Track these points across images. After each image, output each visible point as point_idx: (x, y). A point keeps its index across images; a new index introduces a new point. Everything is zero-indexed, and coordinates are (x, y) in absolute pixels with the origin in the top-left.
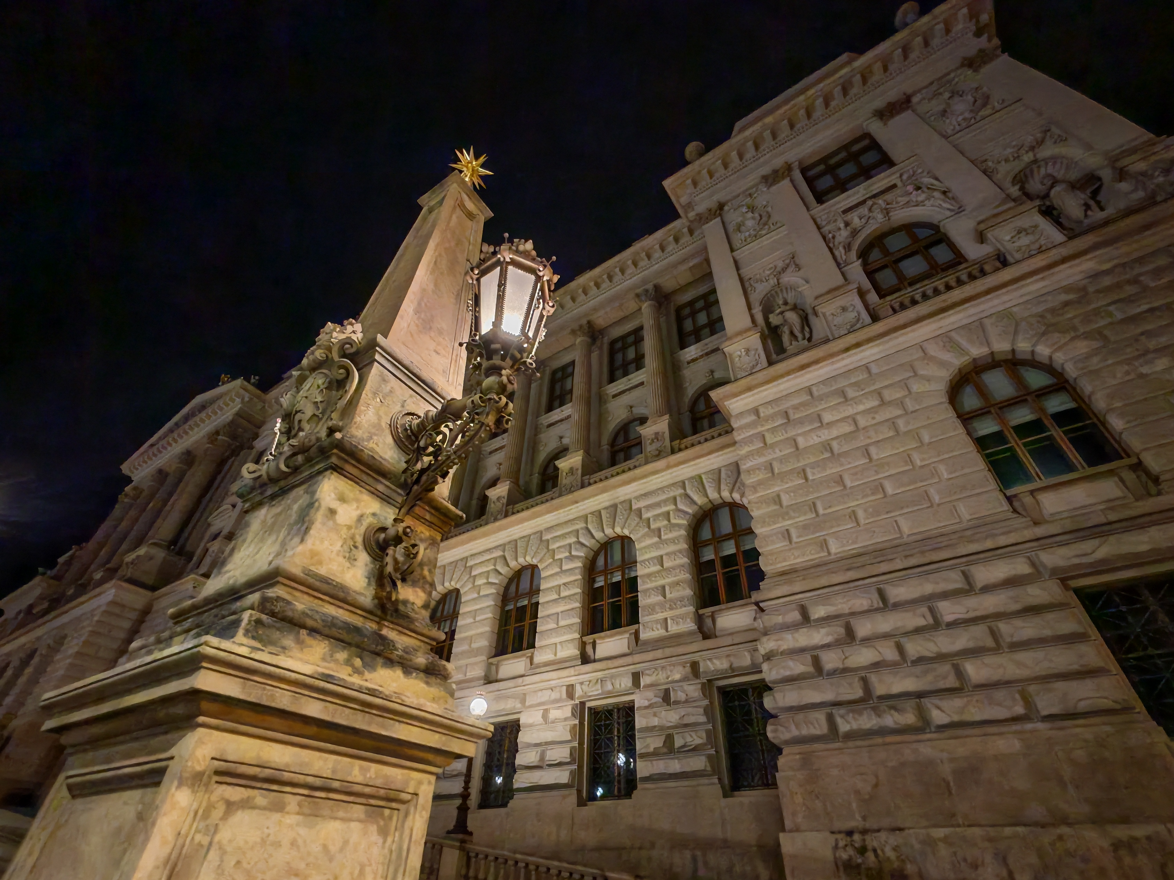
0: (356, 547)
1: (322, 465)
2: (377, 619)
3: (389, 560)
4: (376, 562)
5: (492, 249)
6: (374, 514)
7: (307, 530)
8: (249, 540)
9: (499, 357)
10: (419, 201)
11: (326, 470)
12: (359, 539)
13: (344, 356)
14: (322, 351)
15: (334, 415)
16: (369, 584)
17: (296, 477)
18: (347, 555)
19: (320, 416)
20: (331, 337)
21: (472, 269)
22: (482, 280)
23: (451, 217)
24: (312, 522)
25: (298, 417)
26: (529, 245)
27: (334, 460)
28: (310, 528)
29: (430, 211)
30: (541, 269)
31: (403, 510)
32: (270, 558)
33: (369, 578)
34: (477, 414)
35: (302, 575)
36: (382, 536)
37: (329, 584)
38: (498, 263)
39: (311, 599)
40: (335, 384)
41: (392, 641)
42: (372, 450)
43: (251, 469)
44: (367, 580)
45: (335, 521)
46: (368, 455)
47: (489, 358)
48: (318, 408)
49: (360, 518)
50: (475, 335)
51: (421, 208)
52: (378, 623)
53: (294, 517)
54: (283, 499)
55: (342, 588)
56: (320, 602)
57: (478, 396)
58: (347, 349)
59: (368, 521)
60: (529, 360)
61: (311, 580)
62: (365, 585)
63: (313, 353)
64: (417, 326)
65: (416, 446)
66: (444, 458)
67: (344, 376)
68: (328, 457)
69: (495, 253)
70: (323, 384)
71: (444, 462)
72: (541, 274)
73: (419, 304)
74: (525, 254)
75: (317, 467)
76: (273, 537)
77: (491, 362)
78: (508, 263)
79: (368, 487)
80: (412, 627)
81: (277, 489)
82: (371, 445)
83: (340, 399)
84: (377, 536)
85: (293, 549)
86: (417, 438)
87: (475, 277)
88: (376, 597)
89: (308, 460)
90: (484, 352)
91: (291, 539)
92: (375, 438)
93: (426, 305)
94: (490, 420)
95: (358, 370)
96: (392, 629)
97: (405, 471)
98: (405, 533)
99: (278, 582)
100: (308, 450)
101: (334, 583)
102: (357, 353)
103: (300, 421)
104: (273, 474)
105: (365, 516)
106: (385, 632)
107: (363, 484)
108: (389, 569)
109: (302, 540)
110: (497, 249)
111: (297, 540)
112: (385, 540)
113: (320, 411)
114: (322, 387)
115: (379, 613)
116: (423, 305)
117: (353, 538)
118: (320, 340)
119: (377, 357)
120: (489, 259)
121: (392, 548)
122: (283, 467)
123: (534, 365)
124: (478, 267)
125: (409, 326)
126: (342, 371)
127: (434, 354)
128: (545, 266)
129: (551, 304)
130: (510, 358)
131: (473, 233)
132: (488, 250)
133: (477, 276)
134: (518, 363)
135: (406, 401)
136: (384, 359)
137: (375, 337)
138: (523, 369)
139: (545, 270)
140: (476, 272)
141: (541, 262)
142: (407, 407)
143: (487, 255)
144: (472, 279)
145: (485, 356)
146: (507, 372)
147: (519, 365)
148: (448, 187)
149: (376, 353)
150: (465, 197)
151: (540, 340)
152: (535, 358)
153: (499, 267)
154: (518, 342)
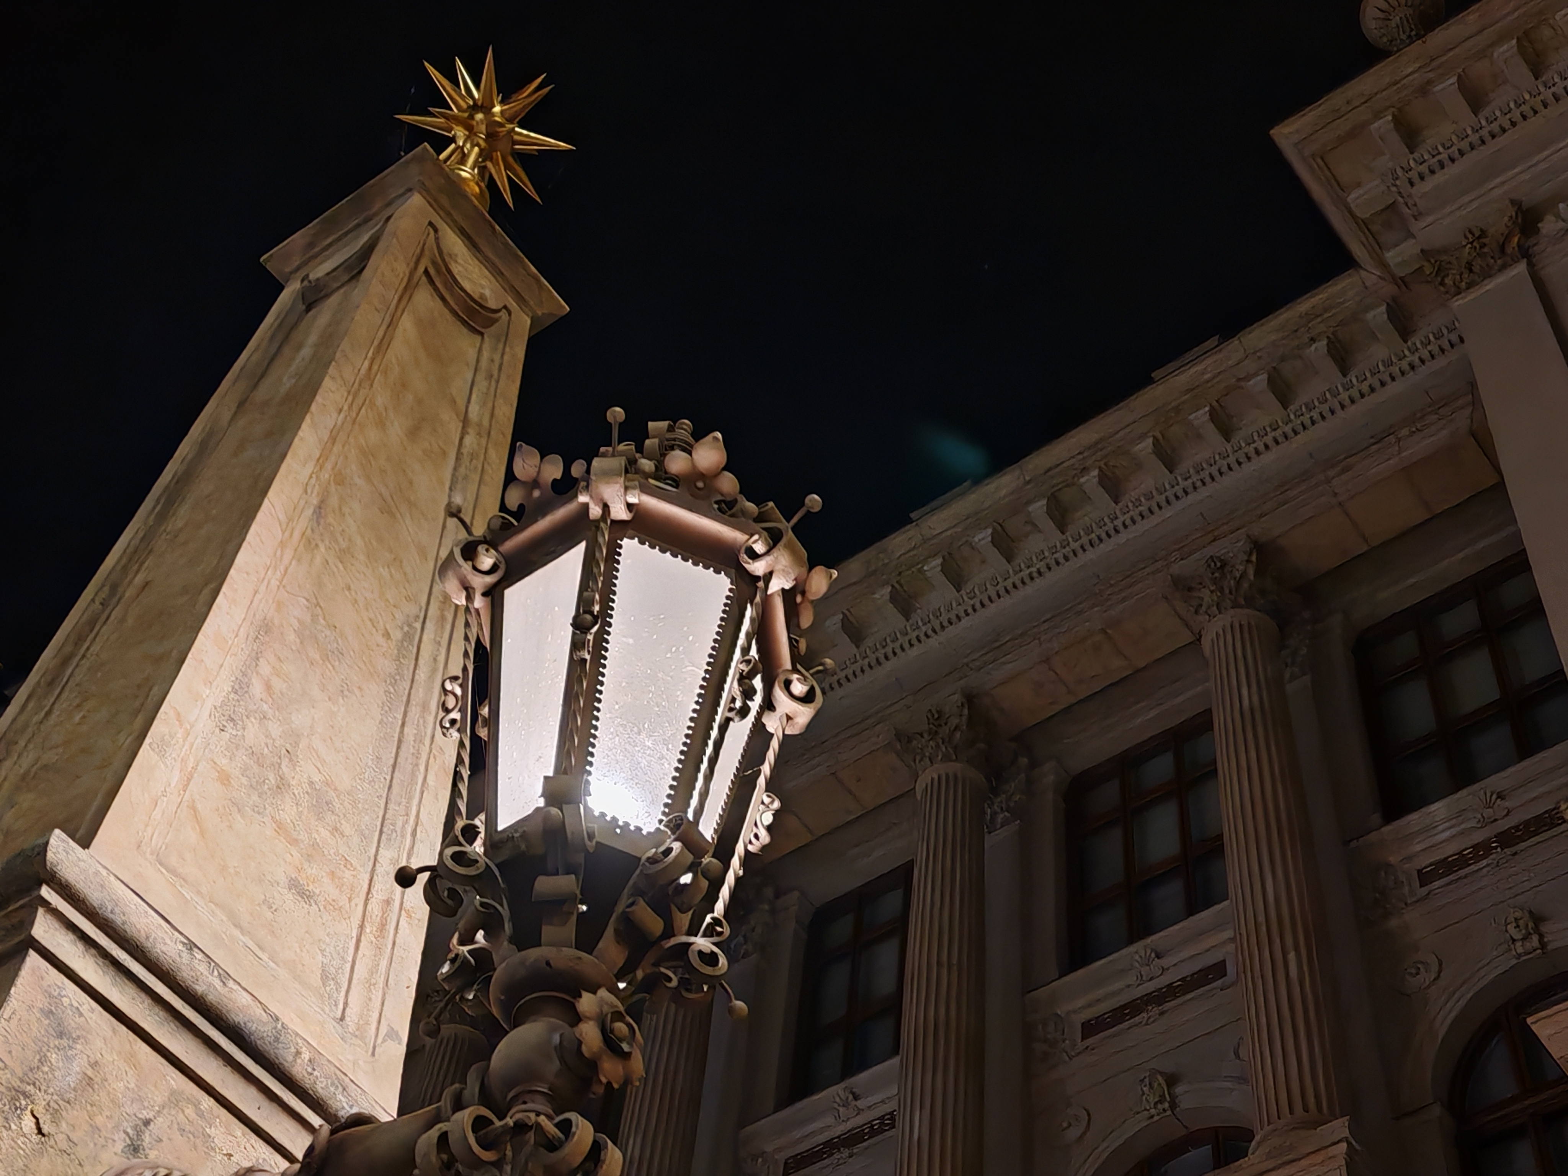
5: (553, 470)
9: (570, 930)
10: (271, 259)
21: (469, 552)
22: (512, 595)
23: (392, 324)
26: (711, 451)
30: (759, 548)
38: (579, 526)
50: (470, 833)
57: (466, 1116)
60: (702, 943)
64: (224, 779)
69: (566, 486)
72: (758, 568)
73: (240, 688)
74: (692, 489)
77: (533, 954)
78: (621, 528)
87: (480, 582)
90: (504, 911)
93: (268, 687)
110: (577, 469)
116: (257, 688)
120: (543, 508)
123: (723, 961)
124: (492, 541)
125: (188, 784)
127: (289, 897)
128: (774, 539)
129: (799, 688)
130: (616, 931)
131: (482, 384)
132: (539, 472)
133: (490, 580)
134: (651, 957)
135: (147, 1123)
136: (71, 936)
137: (41, 841)
138: (674, 983)
139: (775, 553)
140: (486, 561)
141: (759, 519)
142: (153, 1155)
143: (536, 493)
144: (469, 590)
145: (508, 927)
146: (602, 1002)
147: (657, 964)
148: (389, 204)
149: (41, 911)
150: (454, 243)
151: (750, 848)
152: (726, 930)
153: (583, 545)
154: (652, 861)
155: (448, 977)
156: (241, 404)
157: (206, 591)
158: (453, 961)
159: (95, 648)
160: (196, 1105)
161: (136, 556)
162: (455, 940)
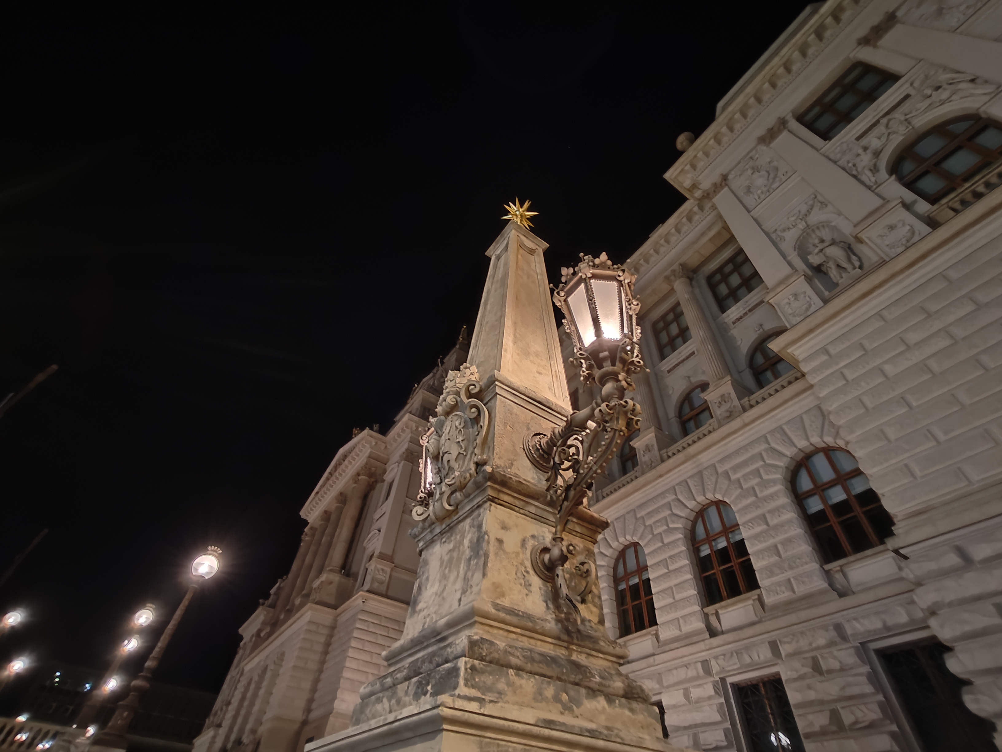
0: (528, 572)
1: (479, 499)
2: (565, 644)
3: (560, 581)
4: (548, 585)
5: (571, 270)
6: (533, 537)
7: (485, 564)
8: (431, 578)
9: (609, 363)
10: (487, 253)
11: (485, 502)
12: (528, 564)
13: (470, 395)
14: (451, 397)
15: (476, 451)
16: (548, 608)
17: (458, 513)
18: (523, 581)
19: (465, 453)
20: (455, 382)
21: (558, 293)
22: (570, 299)
23: (517, 258)
24: (486, 555)
25: (446, 458)
26: (604, 257)
27: (490, 492)
28: (487, 562)
29: (498, 258)
30: (621, 274)
31: (559, 528)
32: (458, 595)
33: (546, 602)
34: (607, 422)
35: (493, 611)
36: (547, 557)
37: (517, 615)
38: (581, 280)
39: (505, 634)
40: (469, 423)
41: (587, 667)
42: (516, 475)
43: (419, 513)
44: (545, 604)
45: (504, 551)
46: (516, 481)
47: (600, 367)
48: (462, 448)
49: (524, 543)
51: (490, 259)
52: (567, 648)
53: (468, 553)
54: (451, 535)
55: (528, 617)
56: (514, 636)
57: (604, 405)
58: (472, 389)
59: (531, 543)
60: (637, 359)
61: (502, 615)
62: (544, 609)
63: (445, 400)
64: (518, 354)
65: (552, 463)
66: (586, 471)
67: (476, 414)
68: (484, 490)
69: (574, 274)
70: (460, 424)
71: (587, 474)
72: (621, 279)
73: (515, 336)
74: (602, 266)
75: (476, 502)
76: (455, 574)
77: (603, 370)
78: (590, 278)
79: (522, 511)
80: (597, 647)
81: (444, 526)
82: (513, 470)
83: (478, 435)
84: (542, 557)
85: (477, 585)
86: (549, 454)
87: (562, 299)
88: (558, 620)
89: (467, 496)
90: (593, 362)
91: (473, 576)
92: (514, 463)
93: (519, 334)
94: (621, 424)
95: (485, 405)
96: (581, 652)
97: (548, 490)
98: (569, 552)
99: (476, 622)
100: (465, 487)
101: (521, 613)
102: (481, 391)
103: (449, 461)
104: (440, 514)
105: (527, 540)
106: (574, 657)
107: (517, 509)
108: (564, 591)
109: (484, 575)
110: (576, 269)
111: (478, 575)
112: (550, 559)
113: (463, 449)
114: (460, 427)
115: (565, 637)
116: (518, 335)
117: (522, 564)
118: (447, 387)
119: (497, 391)
120: (571, 280)
121: (561, 568)
122: (448, 507)
123: (642, 362)
124: (562, 289)
125: (512, 356)
126: (473, 410)
127: (537, 375)
128: (623, 271)
129: (635, 303)
130: (620, 362)
131: (538, 265)
132: (568, 272)
133: (565, 297)
134: (626, 364)
135: (529, 423)
136: (504, 390)
137: (493, 373)
138: (633, 369)
139: (625, 274)
140: (562, 294)
141: (618, 268)
142: (532, 429)
143: (569, 277)
144: (560, 301)
145: (595, 366)
146: (623, 376)
147: (628, 366)
148: (508, 234)
149: (497, 387)
150: (523, 238)
151: (637, 338)
152: (640, 356)
153: (583, 285)
154: (623, 344)
155: (583, 380)
156: (492, 283)
157: (502, 319)
158: (583, 377)
159: (482, 337)
160: (536, 418)
161: (483, 317)
162: (581, 372)
